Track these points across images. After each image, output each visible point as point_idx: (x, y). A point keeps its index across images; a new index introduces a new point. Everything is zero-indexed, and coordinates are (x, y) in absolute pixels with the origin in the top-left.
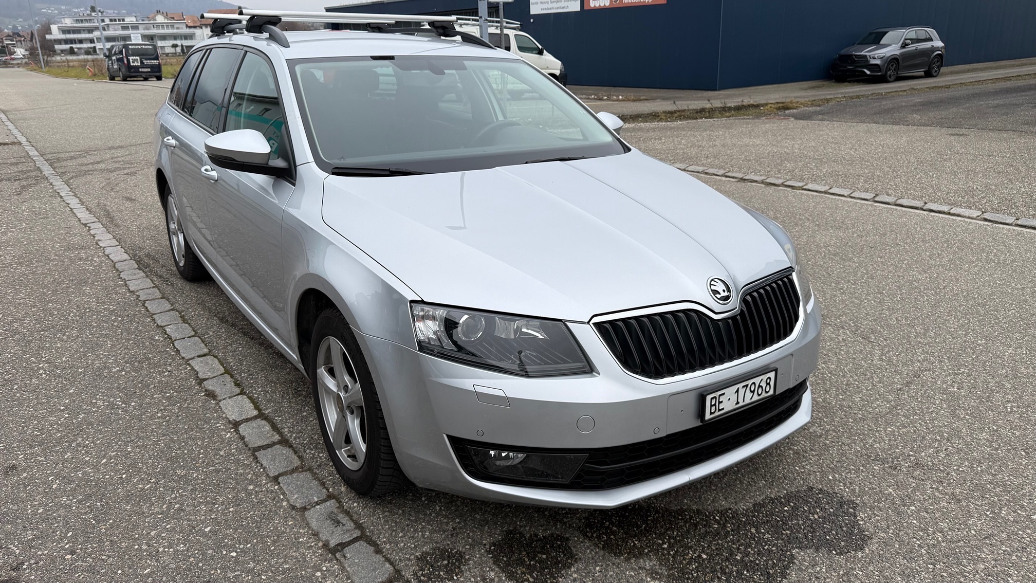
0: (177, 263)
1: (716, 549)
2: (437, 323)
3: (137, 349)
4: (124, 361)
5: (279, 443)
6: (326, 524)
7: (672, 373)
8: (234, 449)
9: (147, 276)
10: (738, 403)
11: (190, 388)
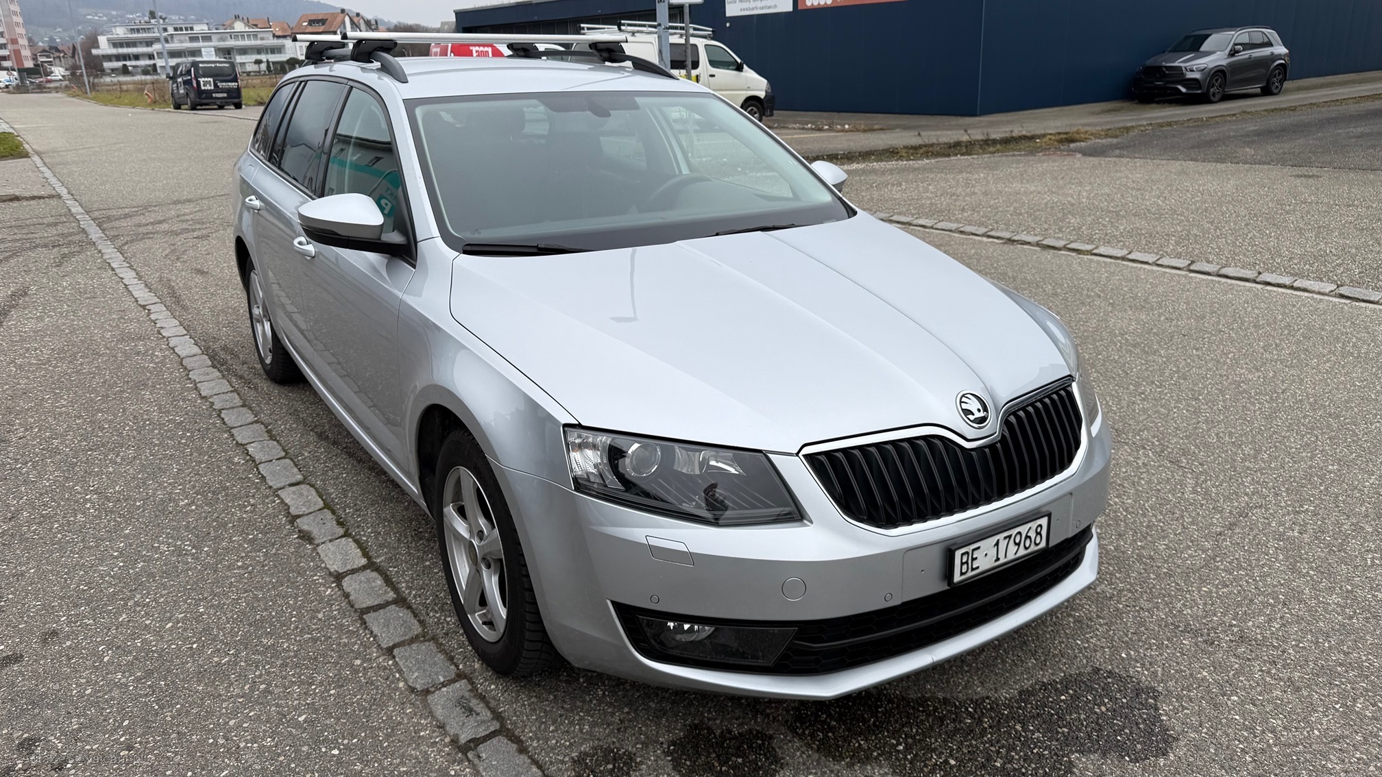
0: (262, 360)
1: (969, 752)
2: (599, 453)
3: (211, 475)
4: (194, 491)
5: (395, 602)
6: (455, 714)
7: (908, 521)
8: (335, 610)
9: (223, 376)
10: (998, 559)
11: (279, 528)
